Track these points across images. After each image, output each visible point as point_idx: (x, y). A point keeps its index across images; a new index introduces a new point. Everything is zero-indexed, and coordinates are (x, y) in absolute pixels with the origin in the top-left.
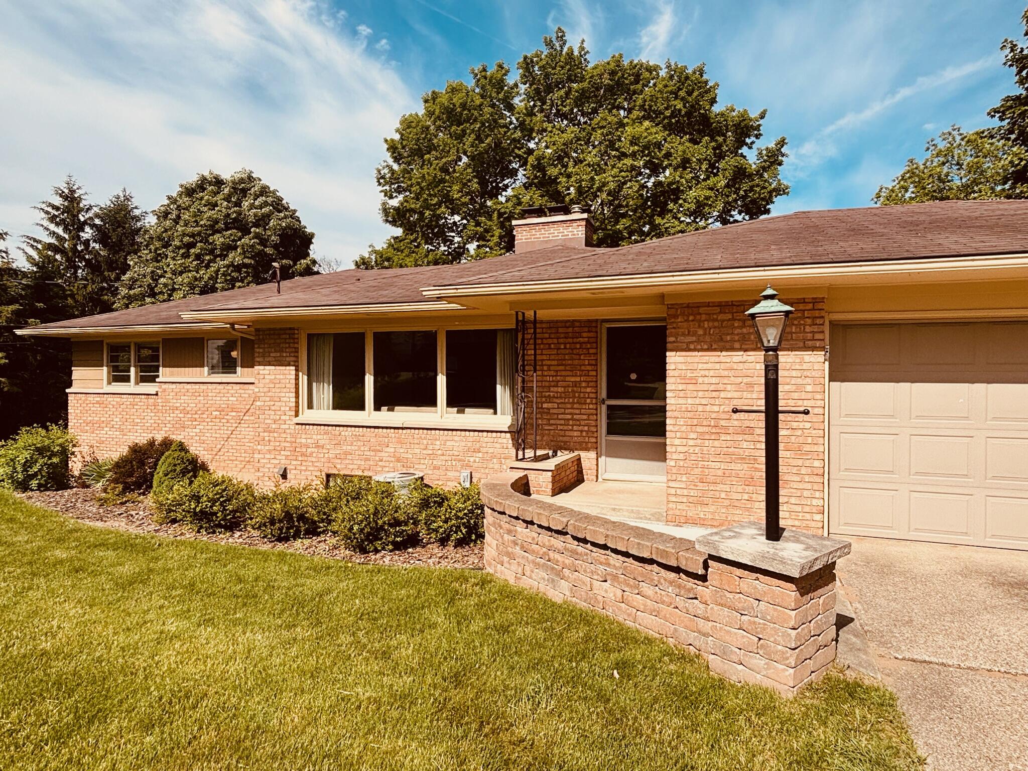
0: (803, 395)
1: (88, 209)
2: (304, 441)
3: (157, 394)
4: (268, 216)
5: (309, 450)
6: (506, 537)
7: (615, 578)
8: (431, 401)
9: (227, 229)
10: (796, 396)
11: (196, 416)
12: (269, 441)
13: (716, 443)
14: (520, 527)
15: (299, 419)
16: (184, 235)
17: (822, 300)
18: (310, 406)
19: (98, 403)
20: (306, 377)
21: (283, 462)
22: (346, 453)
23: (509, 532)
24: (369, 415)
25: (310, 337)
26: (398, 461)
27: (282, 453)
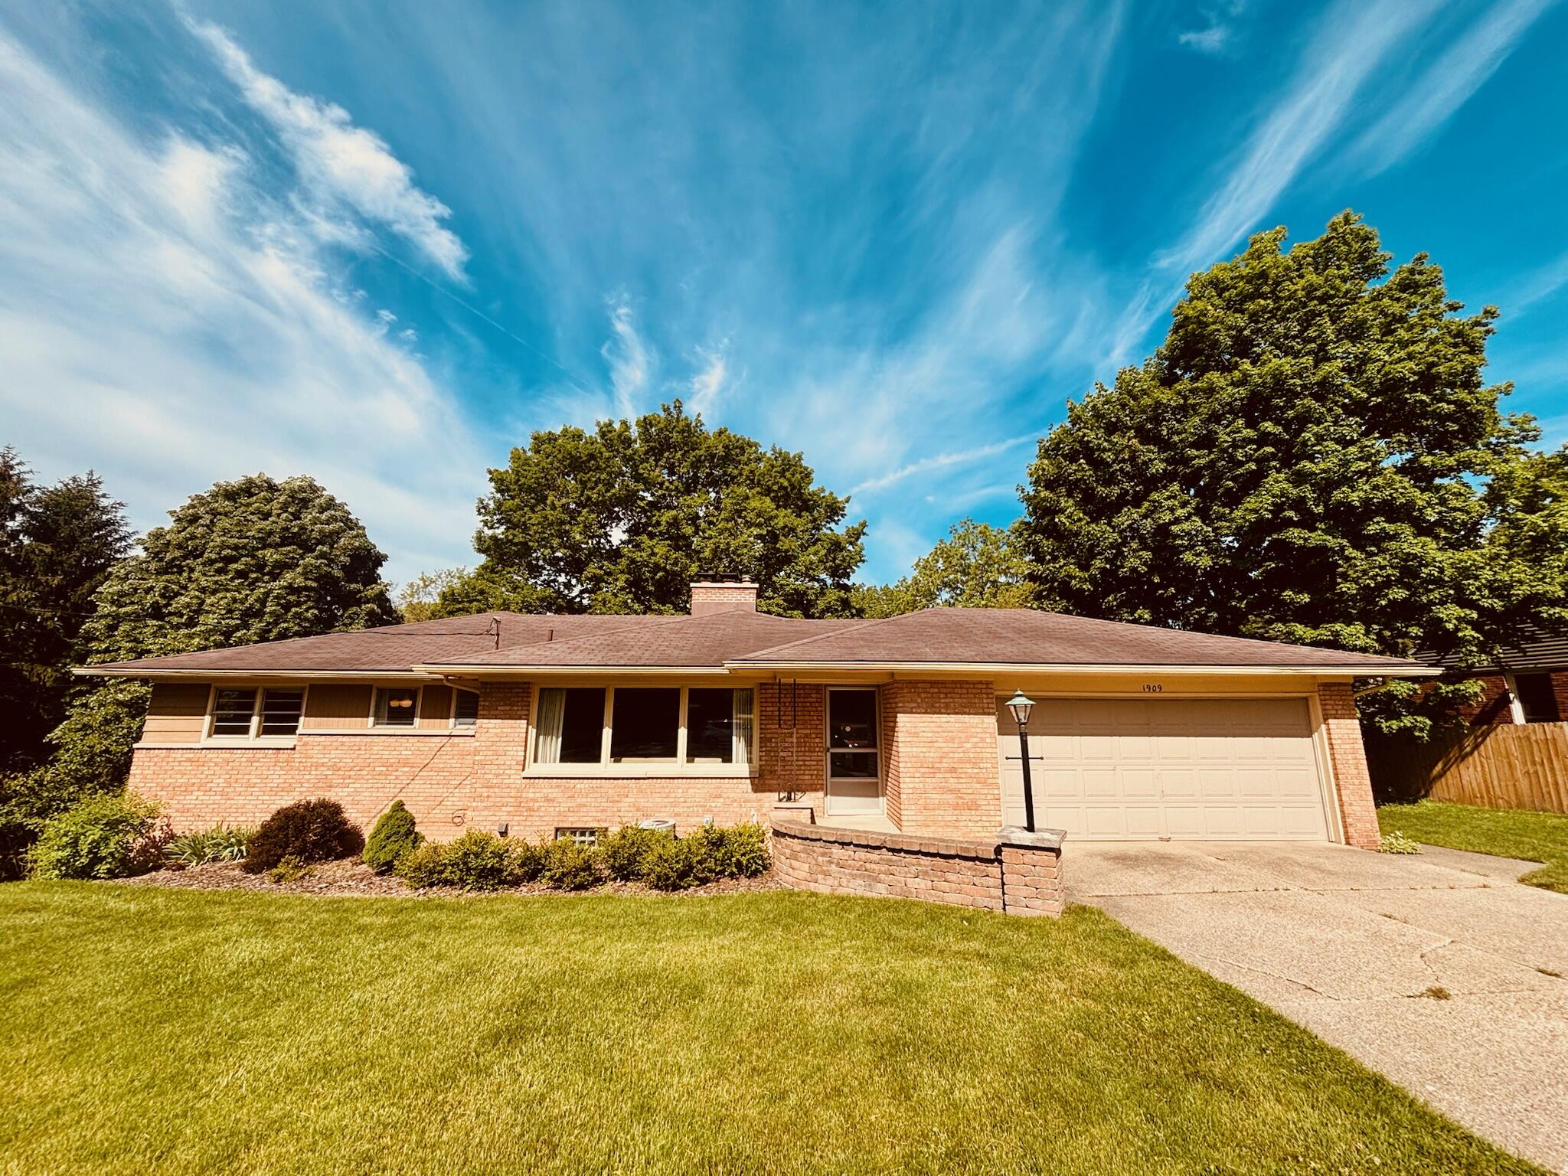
0: (985, 745)
1: (28, 491)
2: (531, 795)
3: (294, 749)
4: (337, 534)
5: (537, 805)
6: (820, 859)
7: (926, 873)
8: (672, 752)
9: (282, 545)
10: (980, 745)
11: (352, 773)
12: (488, 796)
13: (934, 780)
14: (836, 850)
15: (525, 774)
16: (223, 546)
17: (991, 683)
18: (535, 760)
19: (189, 760)
20: (535, 731)
21: (504, 818)
22: (581, 805)
23: (823, 855)
24: (606, 765)
25: (542, 690)
26: (638, 810)
27: (504, 809)
